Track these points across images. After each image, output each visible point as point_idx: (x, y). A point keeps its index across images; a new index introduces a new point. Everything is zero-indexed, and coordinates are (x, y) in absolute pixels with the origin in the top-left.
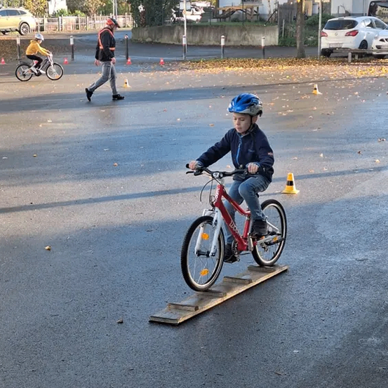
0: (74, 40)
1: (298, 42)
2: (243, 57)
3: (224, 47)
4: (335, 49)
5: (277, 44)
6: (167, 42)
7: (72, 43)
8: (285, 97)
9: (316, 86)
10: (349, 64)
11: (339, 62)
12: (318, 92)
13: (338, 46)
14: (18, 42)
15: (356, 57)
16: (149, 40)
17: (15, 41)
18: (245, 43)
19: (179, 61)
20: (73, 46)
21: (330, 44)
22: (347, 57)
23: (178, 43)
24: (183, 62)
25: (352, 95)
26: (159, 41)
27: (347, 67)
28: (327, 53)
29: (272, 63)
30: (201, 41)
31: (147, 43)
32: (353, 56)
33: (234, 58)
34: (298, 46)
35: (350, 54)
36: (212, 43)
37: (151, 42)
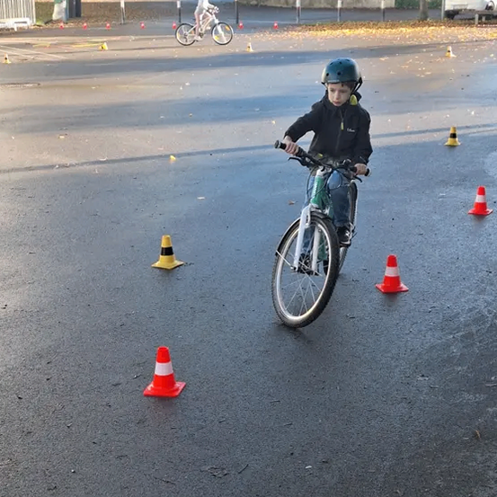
0: (181, 4)
1: (421, 4)
2: (361, 20)
3: (341, 9)
4: (461, 10)
5: (393, 5)
6: (274, 5)
7: (179, 6)
8: (417, 60)
9: (450, 48)
10: (477, 26)
11: (465, 24)
12: (452, 55)
13: (463, 7)
14: (123, 5)
15: (484, 19)
16: (254, 2)
17: (119, 3)
18: (359, 5)
19: (293, 25)
20: (180, 10)
21: (454, 6)
22: (473, 19)
23: (285, 6)
24: (299, 25)
25: (488, 56)
26: (266, 3)
27: (474, 29)
28: (451, 15)
29: (393, 26)
30: (311, 4)
31: (251, 5)
32: (480, 18)
33: (352, 21)
34: (421, 8)
35: (477, 16)
36: (322, 6)
37: (256, 5)
